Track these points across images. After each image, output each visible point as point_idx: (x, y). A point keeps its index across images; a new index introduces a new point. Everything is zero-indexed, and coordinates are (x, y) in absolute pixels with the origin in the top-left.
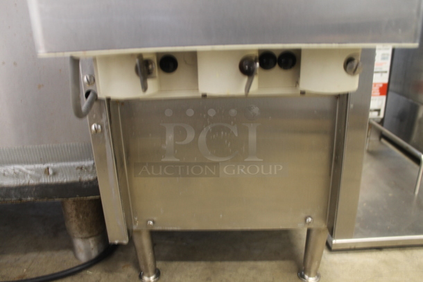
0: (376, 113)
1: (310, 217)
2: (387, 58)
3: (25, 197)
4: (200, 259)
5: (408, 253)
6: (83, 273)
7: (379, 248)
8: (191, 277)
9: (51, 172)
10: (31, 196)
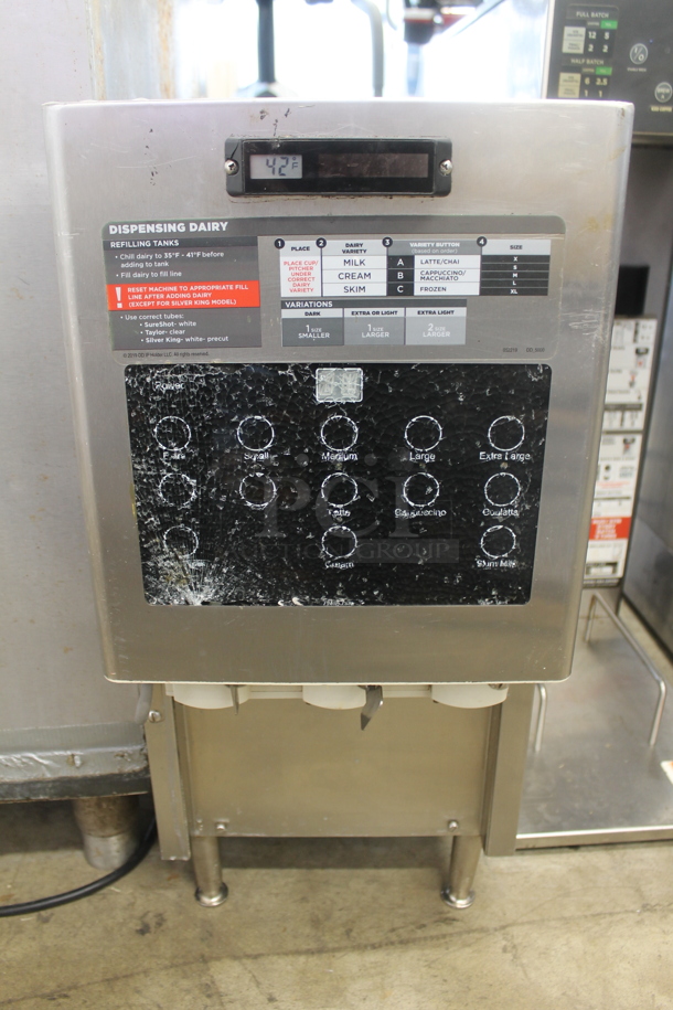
0: (608, 570)
1: (455, 821)
2: (631, 474)
3: (35, 795)
4: (290, 866)
5: (618, 853)
6: (105, 891)
7: (575, 847)
8: (277, 895)
9: (78, 762)
10: (45, 794)
